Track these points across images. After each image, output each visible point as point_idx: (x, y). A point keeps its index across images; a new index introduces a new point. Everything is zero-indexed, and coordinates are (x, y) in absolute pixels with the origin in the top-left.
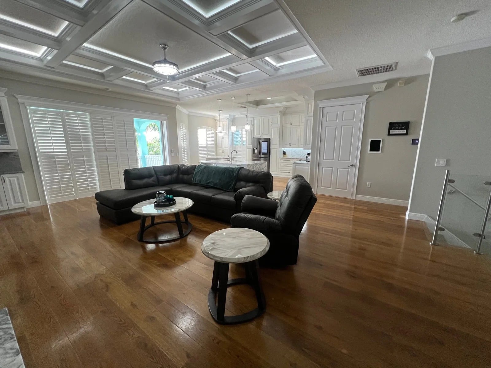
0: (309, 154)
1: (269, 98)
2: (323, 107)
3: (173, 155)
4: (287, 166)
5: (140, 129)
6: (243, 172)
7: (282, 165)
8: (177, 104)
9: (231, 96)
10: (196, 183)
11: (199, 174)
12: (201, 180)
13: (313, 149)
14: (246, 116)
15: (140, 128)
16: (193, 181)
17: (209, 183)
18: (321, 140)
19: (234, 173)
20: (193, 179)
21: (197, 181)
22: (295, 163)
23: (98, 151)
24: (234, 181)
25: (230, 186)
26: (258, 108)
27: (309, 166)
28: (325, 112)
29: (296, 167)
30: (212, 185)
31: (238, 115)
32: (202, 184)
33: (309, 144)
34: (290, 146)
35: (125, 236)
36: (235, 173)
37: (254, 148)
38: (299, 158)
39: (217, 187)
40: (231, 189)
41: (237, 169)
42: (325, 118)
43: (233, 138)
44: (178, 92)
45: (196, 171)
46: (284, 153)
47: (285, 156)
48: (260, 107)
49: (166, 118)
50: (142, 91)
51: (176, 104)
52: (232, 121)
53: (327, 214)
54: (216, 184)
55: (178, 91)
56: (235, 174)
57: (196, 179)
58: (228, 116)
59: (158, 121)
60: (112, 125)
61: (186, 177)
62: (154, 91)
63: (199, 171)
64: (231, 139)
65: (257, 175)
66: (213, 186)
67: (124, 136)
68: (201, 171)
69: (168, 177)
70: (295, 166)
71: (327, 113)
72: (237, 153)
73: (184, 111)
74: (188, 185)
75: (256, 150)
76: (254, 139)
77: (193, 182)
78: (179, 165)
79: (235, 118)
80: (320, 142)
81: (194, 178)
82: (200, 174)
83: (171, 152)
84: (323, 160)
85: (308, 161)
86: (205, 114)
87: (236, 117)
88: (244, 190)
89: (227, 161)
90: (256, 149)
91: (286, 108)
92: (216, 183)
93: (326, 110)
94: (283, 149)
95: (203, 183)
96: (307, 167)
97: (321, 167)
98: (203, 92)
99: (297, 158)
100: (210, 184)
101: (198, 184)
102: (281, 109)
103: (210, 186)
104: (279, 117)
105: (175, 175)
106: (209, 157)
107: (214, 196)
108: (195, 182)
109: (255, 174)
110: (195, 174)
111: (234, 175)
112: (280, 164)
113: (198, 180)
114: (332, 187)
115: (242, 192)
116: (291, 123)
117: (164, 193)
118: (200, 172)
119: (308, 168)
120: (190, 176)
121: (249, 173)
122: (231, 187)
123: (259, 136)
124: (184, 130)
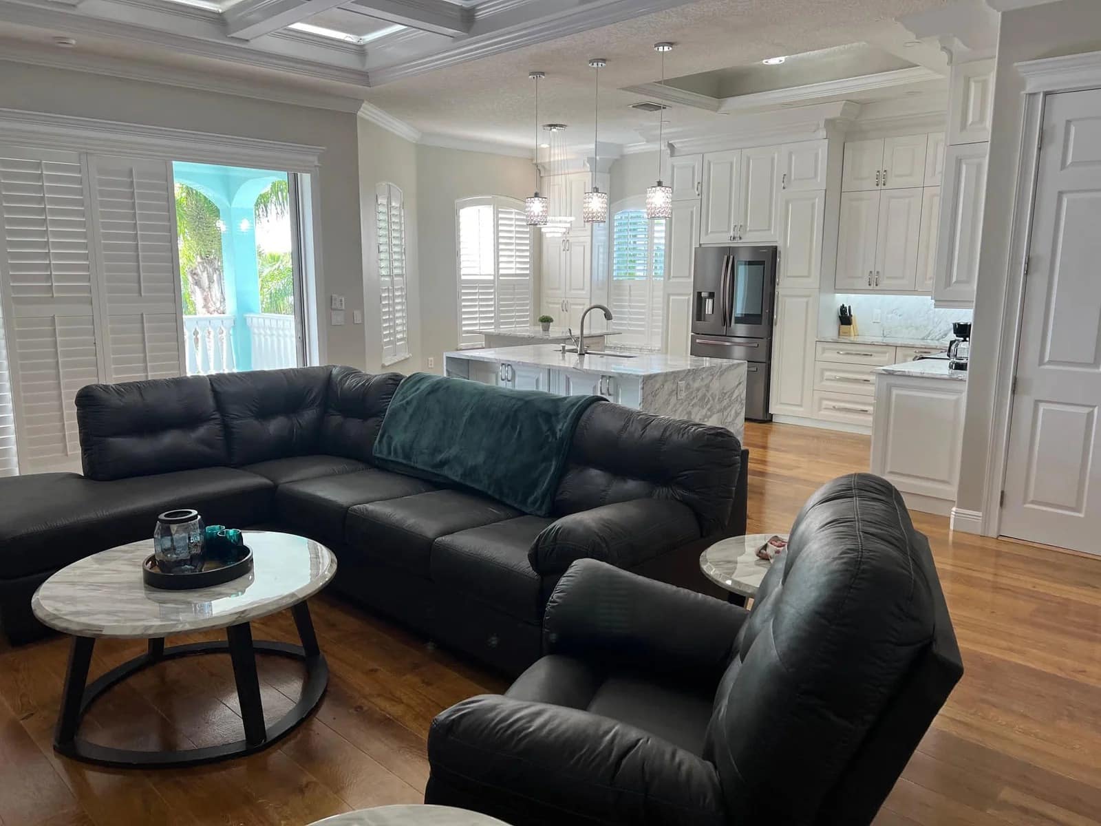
0: (962, 331)
1: (774, 61)
2: (1046, 94)
3: (338, 318)
4: (856, 381)
5: (233, 206)
6: (602, 422)
7: (827, 374)
8: (363, 101)
9: (591, 56)
10: (392, 458)
11: (407, 418)
12: (411, 448)
13: (983, 305)
14: (671, 146)
15: (231, 205)
16: (379, 450)
17: (442, 464)
18: (1028, 263)
19: (558, 422)
20: (380, 442)
21: (395, 450)
22: (891, 373)
23: (19, 301)
24: (554, 463)
25: (534, 485)
26: (723, 109)
27: (961, 392)
28: (1058, 119)
29: (895, 392)
30: (454, 474)
31: (637, 145)
32: (413, 468)
33: (968, 281)
34: (874, 284)
35: (13, 713)
36: (559, 427)
37: (699, 294)
38: (919, 343)
39: (476, 486)
40: (534, 503)
41: (573, 405)
42: (1053, 153)
43: (610, 247)
44: (362, 46)
45: (394, 403)
46: (845, 318)
47: (848, 334)
48: (733, 103)
49: (314, 160)
50: (206, 43)
51: (358, 102)
52: (610, 172)
53: (1049, 669)
54: (471, 472)
55: (362, 43)
56: (561, 427)
57: (390, 438)
58: (593, 146)
59: (283, 172)
60: (82, 190)
61: (354, 427)
62: (255, 44)
63: (408, 403)
64: (601, 250)
65: (661, 441)
66: (457, 479)
67: (125, 237)
68: (415, 403)
69: (275, 426)
70: (890, 388)
71: (1068, 122)
72: (608, 316)
73: (401, 128)
74: (361, 466)
75: (709, 303)
76: (701, 251)
77: (378, 455)
78: (335, 371)
79: (623, 156)
80: (1027, 273)
81: (382, 436)
82: (411, 417)
83: (327, 305)
84: (1041, 362)
85: (960, 367)
86: (488, 143)
87: (627, 151)
88: (580, 522)
89: (564, 351)
90: (711, 295)
91: (860, 105)
92: (474, 469)
93: (1062, 108)
94: (841, 299)
95: (420, 462)
96: (953, 397)
97: (1026, 402)
98: (464, 42)
99: (911, 343)
100: (446, 471)
101: (398, 463)
102: (835, 111)
103: (446, 478)
104: (822, 148)
105: (308, 416)
106: (504, 329)
107: (447, 539)
108: (384, 455)
109: (653, 433)
110: (391, 415)
111: (554, 434)
112: (823, 370)
113: (399, 447)
114: (1085, 505)
115: (567, 533)
116: (881, 179)
117: (195, 517)
118: (410, 410)
119: (957, 402)
120: (371, 422)
121: (625, 427)
122: (539, 492)
123: (724, 239)
124: (394, 212)
